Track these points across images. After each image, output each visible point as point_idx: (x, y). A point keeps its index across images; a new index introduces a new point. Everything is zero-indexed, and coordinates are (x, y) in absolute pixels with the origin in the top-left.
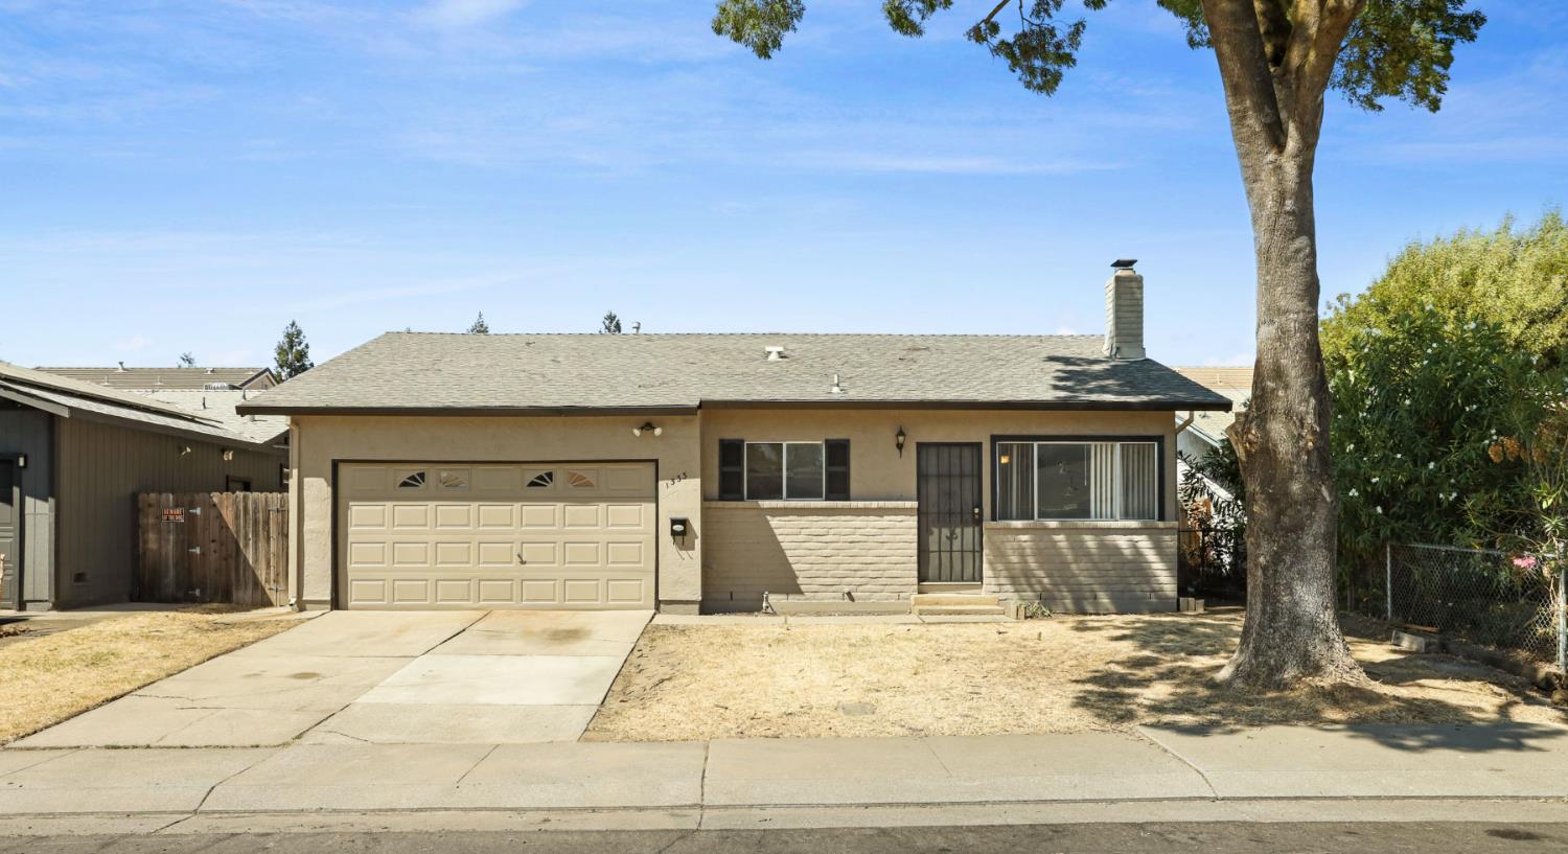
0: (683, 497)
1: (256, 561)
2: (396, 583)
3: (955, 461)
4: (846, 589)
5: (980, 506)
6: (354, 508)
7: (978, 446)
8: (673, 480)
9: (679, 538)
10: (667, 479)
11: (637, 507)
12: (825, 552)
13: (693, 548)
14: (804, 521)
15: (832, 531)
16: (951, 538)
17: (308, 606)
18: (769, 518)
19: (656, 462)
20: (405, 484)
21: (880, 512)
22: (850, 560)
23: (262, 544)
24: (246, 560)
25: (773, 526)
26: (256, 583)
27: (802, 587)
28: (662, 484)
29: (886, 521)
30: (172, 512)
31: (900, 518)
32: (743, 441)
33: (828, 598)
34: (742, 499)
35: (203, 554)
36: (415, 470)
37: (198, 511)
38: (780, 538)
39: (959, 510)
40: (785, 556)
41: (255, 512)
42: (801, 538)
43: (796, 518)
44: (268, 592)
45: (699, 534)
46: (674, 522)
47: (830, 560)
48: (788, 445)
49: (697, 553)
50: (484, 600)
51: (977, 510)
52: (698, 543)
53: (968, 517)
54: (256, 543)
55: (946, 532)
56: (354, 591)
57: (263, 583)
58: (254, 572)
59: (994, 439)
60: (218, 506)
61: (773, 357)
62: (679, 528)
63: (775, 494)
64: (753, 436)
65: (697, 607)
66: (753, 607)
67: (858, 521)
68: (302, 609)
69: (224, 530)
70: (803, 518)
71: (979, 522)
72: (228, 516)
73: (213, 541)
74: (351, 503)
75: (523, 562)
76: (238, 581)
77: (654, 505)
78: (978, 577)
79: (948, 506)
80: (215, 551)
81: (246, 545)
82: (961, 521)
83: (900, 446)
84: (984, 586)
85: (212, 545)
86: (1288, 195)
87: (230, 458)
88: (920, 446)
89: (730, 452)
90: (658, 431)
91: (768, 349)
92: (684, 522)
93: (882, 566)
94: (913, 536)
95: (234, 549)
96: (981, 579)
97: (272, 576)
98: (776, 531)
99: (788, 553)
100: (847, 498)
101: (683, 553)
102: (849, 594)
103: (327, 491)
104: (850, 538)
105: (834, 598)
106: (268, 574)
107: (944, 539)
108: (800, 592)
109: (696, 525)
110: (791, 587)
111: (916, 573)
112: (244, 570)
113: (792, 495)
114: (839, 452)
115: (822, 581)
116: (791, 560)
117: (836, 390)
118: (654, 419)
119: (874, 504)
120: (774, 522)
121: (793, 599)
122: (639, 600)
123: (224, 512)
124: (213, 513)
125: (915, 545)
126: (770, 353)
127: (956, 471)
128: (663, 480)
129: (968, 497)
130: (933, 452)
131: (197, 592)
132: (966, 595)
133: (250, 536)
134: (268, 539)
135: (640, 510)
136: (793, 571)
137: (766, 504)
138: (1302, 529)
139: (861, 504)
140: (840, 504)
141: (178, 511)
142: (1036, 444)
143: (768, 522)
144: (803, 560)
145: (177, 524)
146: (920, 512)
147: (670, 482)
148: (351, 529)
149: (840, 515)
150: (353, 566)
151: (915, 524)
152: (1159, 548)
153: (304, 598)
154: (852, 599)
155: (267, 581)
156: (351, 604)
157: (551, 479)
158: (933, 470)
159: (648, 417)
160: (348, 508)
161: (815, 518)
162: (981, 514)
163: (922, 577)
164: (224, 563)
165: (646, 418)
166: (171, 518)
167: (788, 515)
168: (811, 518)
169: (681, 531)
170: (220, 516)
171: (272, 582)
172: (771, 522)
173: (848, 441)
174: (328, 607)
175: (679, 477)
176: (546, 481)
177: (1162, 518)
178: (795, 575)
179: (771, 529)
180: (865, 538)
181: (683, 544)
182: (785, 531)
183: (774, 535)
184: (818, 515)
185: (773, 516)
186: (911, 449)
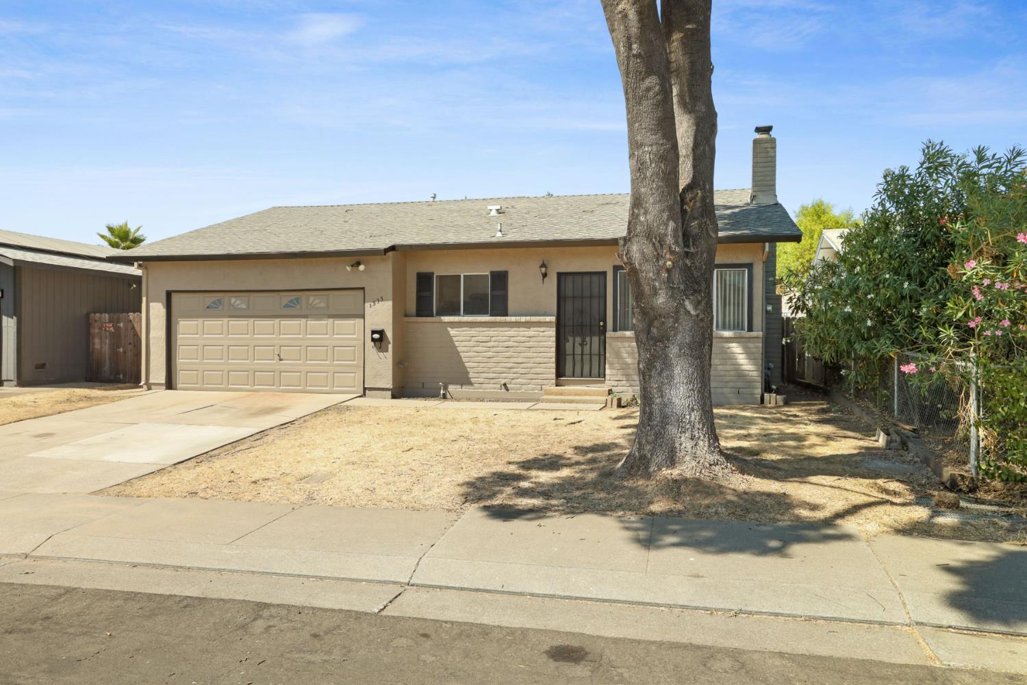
0: (381, 314)
2: (205, 372)
3: (587, 285)
4: (503, 381)
5: (605, 320)
6: (181, 322)
7: (604, 274)
8: (374, 302)
9: (378, 344)
10: (370, 301)
11: (353, 322)
12: (490, 354)
13: (387, 351)
14: (473, 332)
15: (493, 339)
16: (582, 345)
17: (153, 387)
18: (449, 329)
19: (363, 289)
21: (528, 325)
22: (507, 360)
25: (452, 335)
27: (472, 379)
28: (367, 305)
29: (532, 332)
30: (107, 325)
31: (542, 329)
32: (433, 273)
33: (492, 388)
34: (432, 316)
35: (125, 352)
36: (216, 297)
37: (121, 325)
38: (457, 344)
39: (588, 324)
40: (460, 357)
42: (471, 343)
43: (468, 329)
45: (391, 341)
46: (374, 332)
47: (492, 360)
48: (464, 276)
49: (389, 355)
50: (257, 385)
51: (602, 324)
52: (390, 346)
53: (596, 329)
55: (578, 340)
56: (181, 377)
59: (616, 268)
60: (133, 321)
61: (493, 213)
62: (376, 336)
63: (454, 311)
64: (440, 269)
65: (390, 393)
66: (435, 394)
67: (512, 332)
68: (149, 389)
69: (136, 337)
70: (473, 329)
71: (603, 332)
72: (138, 328)
73: (130, 344)
74: (179, 319)
75: (281, 360)
77: (362, 320)
78: (602, 375)
79: (580, 320)
80: (131, 350)
82: (590, 332)
83: (545, 275)
84: (606, 381)
85: (130, 346)
88: (560, 275)
89: (424, 280)
90: (362, 268)
91: (489, 208)
92: (381, 333)
93: (529, 365)
94: (552, 343)
96: (605, 377)
98: (454, 339)
99: (462, 354)
100: (506, 315)
101: (381, 354)
102: (505, 385)
103: (163, 311)
104: (507, 344)
105: (494, 389)
107: (577, 345)
108: (471, 384)
109: (389, 334)
110: (464, 380)
111: (554, 371)
113: (467, 312)
114: (500, 279)
115: (485, 375)
116: (464, 360)
117: (500, 234)
118: (362, 259)
119: (523, 319)
120: (452, 332)
121: (466, 389)
123: (135, 326)
124: (130, 326)
125: (553, 350)
126: (490, 210)
127: (587, 293)
128: (368, 302)
129: (596, 313)
130: (570, 279)
131: (121, 376)
132: (592, 388)
135: (354, 324)
136: (466, 368)
137: (446, 319)
139: (513, 319)
140: (499, 319)
141: (111, 325)
143: (448, 332)
144: (473, 359)
145: (110, 333)
146: (557, 325)
147: (372, 304)
148: (178, 336)
149: (500, 327)
150: (180, 361)
151: (554, 334)
152: (748, 353)
153: (150, 381)
154: (507, 389)
156: (179, 386)
157: (299, 303)
158: (569, 293)
159: (357, 257)
160: (178, 323)
161: (481, 329)
162: (605, 326)
163: (560, 373)
164: (135, 358)
165: (356, 259)
166: (107, 329)
167: (462, 327)
168: (478, 329)
169: (379, 339)
170: (133, 328)
172: (451, 332)
173: (506, 273)
174: (165, 387)
175: (378, 300)
176: (294, 303)
177: (750, 329)
178: (467, 371)
179: (451, 337)
180: (516, 344)
181: (380, 348)
182: (460, 339)
183: (452, 342)
184: (483, 327)
185: (452, 328)
186: (552, 281)
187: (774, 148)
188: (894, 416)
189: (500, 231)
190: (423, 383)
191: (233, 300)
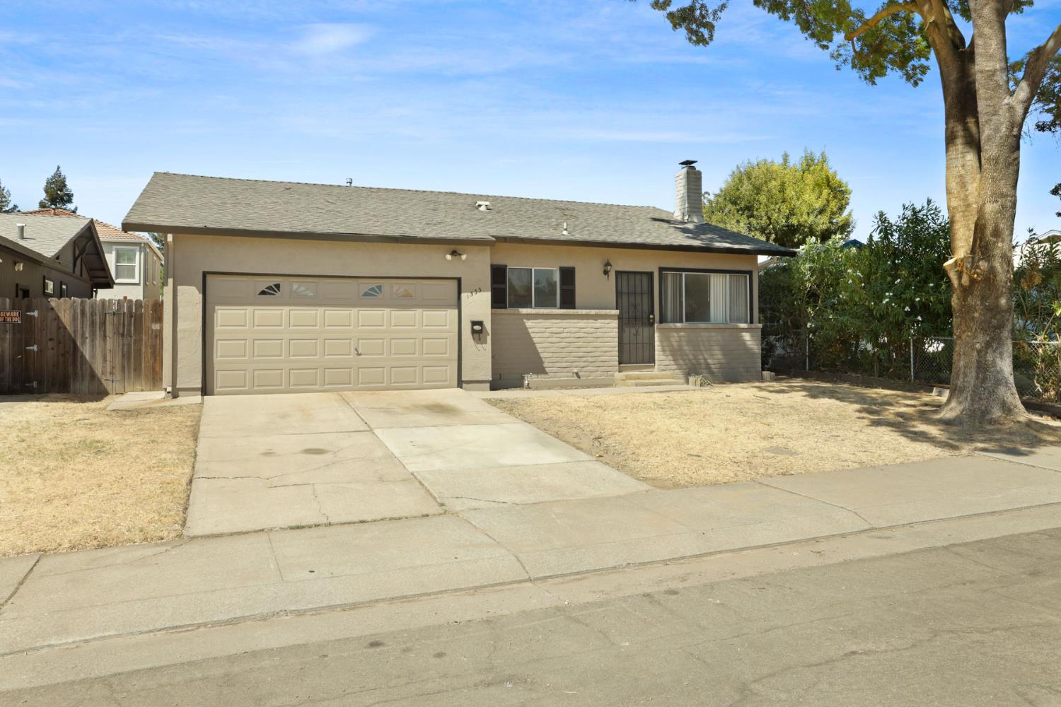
0: (478, 304)
1: (93, 356)
2: (256, 372)
3: (638, 283)
4: (575, 370)
5: (652, 312)
6: (220, 311)
7: (651, 275)
8: (472, 293)
9: (476, 335)
10: (468, 292)
11: (445, 313)
12: (562, 345)
13: (486, 343)
14: (548, 323)
15: (566, 330)
16: (636, 335)
17: (180, 393)
18: (525, 320)
19: (459, 280)
20: (263, 293)
21: (596, 317)
22: (578, 350)
23: (98, 342)
24: (83, 356)
25: (528, 327)
26: (93, 376)
27: (546, 369)
28: (464, 295)
29: (599, 323)
30: (8, 314)
31: (608, 321)
32: (506, 266)
33: (564, 376)
34: (505, 308)
35: (40, 351)
36: (272, 281)
37: (36, 314)
38: (532, 335)
39: (641, 317)
40: (536, 349)
41: (93, 314)
42: (546, 335)
43: (542, 321)
44: (104, 382)
45: (490, 332)
46: (474, 323)
47: (565, 350)
48: (535, 270)
49: (488, 346)
50: (328, 384)
51: (651, 316)
52: (489, 338)
53: (645, 321)
54: (93, 341)
55: (633, 331)
56: (219, 378)
57: (99, 375)
58: (91, 367)
59: (661, 270)
60: (56, 309)
61: (483, 208)
62: (477, 328)
63: (527, 304)
64: (514, 261)
65: (488, 385)
66: (518, 384)
67: (582, 323)
68: (175, 396)
69: (62, 330)
70: (547, 321)
71: (652, 324)
72: (66, 318)
73: (51, 340)
74: (217, 308)
75: (359, 355)
76: (75, 374)
77: (456, 311)
78: (651, 360)
79: (634, 313)
80: (53, 349)
81: (83, 343)
82: (642, 324)
83: (606, 272)
84: (656, 367)
85: (50, 344)
86: (1016, 125)
87: (21, 269)
88: (617, 273)
89: (498, 273)
90: (464, 257)
91: (479, 203)
92: (480, 323)
93: (597, 354)
94: (615, 333)
95: (72, 346)
96: (654, 362)
97: (108, 369)
98: (530, 330)
99: (538, 346)
100: (574, 308)
101: (479, 346)
102: (577, 374)
103: (198, 297)
104: (577, 335)
105: (568, 377)
106: (104, 367)
107: (632, 335)
108: (545, 373)
109: (488, 326)
110: (539, 369)
111: (617, 358)
112: (82, 364)
113: (538, 305)
114: (568, 275)
115: (558, 365)
116: (540, 350)
117: (565, 232)
118: (459, 248)
119: (593, 312)
120: (529, 324)
121: (541, 378)
122: (446, 381)
123: (61, 315)
124: (50, 315)
125: (617, 339)
126: (480, 206)
127: (638, 290)
128: (464, 292)
129: (646, 308)
130: (625, 277)
131: (35, 384)
132: (645, 372)
133: (88, 335)
134: (105, 336)
136: (540, 358)
137: (524, 311)
138: (1003, 327)
139: (584, 312)
140: (569, 311)
141: (15, 313)
142: (684, 274)
143: (524, 324)
144: (548, 350)
145: (14, 325)
146: (620, 318)
147: (470, 294)
148: (217, 329)
149: (570, 319)
150: (219, 359)
151: (617, 326)
153: (177, 387)
154: (579, 377)
155: (103, 373)
156: (217, 390)
157: (380, 290)
158: (625, 289)
159: (455, 246)
160: (214, 311)
161: (555, 321)
162: (654, 319)
163: (621, 361)
164: (61, 359)
165: (453, 247)
166: (9, 319)
167: (537, 319)
168: (552, 321)
169: (478, 330)
170: (57, 318)
171: (108, 374)
172: (526, 324)
173: (574, 268)
174: (200, 393)
175: (476, 291)
176: (376, 292)
177: (752, 322)
178: (542, 360)
179: (526, 329)
180: (586, 335)
181: (480, 339)
182: (536, 330)
183: (528, 334)
184: (557, 319)
185: (528, 319)
186: (612, 275)
188: (910, 381)
189: (566, 230)
190: (500, 375)
191: (295, 286)
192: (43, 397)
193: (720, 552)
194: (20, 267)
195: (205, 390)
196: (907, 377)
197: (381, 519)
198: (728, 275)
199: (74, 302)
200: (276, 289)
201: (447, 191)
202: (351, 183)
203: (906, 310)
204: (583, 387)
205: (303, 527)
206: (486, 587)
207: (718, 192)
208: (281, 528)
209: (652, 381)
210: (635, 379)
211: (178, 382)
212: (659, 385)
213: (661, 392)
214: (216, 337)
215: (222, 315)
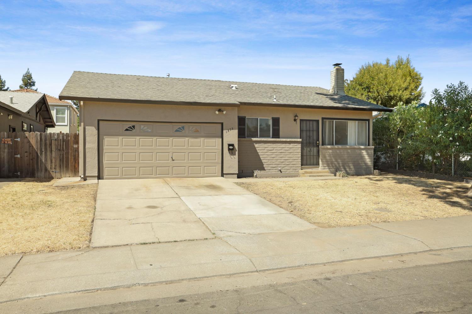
0: (232, 136)
1: (46, 160)
2: (124, 168)
3: (311, 126)
4: (279, 169)
5: (318, 140)
6: (106, 139)
7: (317, 121)
8: (228, 130)
9: (231, 151)
10: (227, 130)
11: (215, 140)
12: (273, 156)
13: (235, 155)
15: (275, 149)
16: (310, 151)
17: (88, 178)
18: (254, 144)
19: (222, 124)
20: (127, 130)
21: (290, 142)
22: (281, 158)
23: (48, 153)
24: (41, 160)
25: (256, 147)
26: (46, 170)
27: (265, 168)
28: (224, 131)
29: (292, 145)
30: (6, 140)
31: (296, 144)
32: (245, 117)
33: (274, 172)
34: (245, 138)
35: (21, 157)
36: (131, 124)
37: (19, 140)
38: (258, 151)
39: (312, 142)
40: (260, 158)
41: (46, 140)
42: (265, 151)
43: (263, 144)
44: (51, 173)
45: (237, 150)
46: (229, 145)
47: (274, 159)
48: (260, 119)
49: (237, 157)
50: (158, 175)
51: (318, 142)
52: (237, 153)
53: (315, 144)
54: (46, 153)
55: (308, 149)
56: (106, 172)
57: (49, 169)
58: (45, 165)
59: (323, 119)
60: (28, 137)
61: (234, 88)
62: (231, 147)
63: (256, 136)
64: (248, 115)
65: (236, 175)
66: (251, 175)
67: (283, 145)
68: (85, 180)
69: (31, 148)
70: (266, 144)
71: (318, 146)
72: (33, 142)
73: (26, 152)
74: (104, 137)
75: (173, 160)
76: (38, 168)
77: (221, 139)
78: (318, 164)
79: (309, 141)
80: (27, 156)
81: (41, 154)
82: (313, 146)
83: (295, 120)
84: (320, 167)
85: (26, 154)
88: (301, 120)
89: (242, 121)
90: (225, 112)
91: (232, 85)
92: (233, 145)
93: (290, 161)
94: (299, 150)
95: (36, 155)
97: (53, 166)
98: (257, 149)
99: (261, 156)
100: (279, 138)
101: (232, 156)
102: (280, 170)
103: (96, 132)
104: (280, 151)
105: (276, 172)
106: (51, 165)
107: (308, 151)
108: (264, 170)
109: (236, 146)
111: (300, 163)
112: (41, 164)
113: (261, 137)
114: (276, 121)
115: (271, 166)
116: (262, 159)
117: (275, 100)
118: (222, 108)
119: (288, 140)
120: (256, 145)
121: (262, 172)
122: (215, 173)
123: (31, 140)
124: (26, 141)
125: (300, 153)
126: (232, 87)
127: (311, 129)
128: (225, 130)
129: (315, 138)
130: (305, 122)
131: (19, 173)
132: (314, 170)
133: (43, 150)
134: (51, 151)
135: (216, 141)
136: (262, 162)
137: (254, 139)
140: (278, 140)
141: (9, 139)
142: (334, 121)
144: (265, 159)
145: (9, 145)
146: (302, 143)
148: (105, 147)
149: (277, 143)
150: (106, 162)
151: (300, 146)
152: (368, 154)
153: (86, 175)
154: (281, 172)
155: (51, 168)
156: (105, 177)
157: (184, 129)
158: (305, 129)
159: (220, 107)
160: (103, 139)
161: (270, 144)
162: (319, 143)
163: (302, 165)
164: (31, 161)
165: (219, 108)
166: (6, 142)
167: (261, 143)
168: (268, 144)
169: (231, 148)
170: (29, 142)
171: (53, 169)
172: (255, 146)
173: (279, 118)
174: (97, 178)
175: (230, 129)
176: (182, 130)
177: (369, 145)
178: (263, 164)
179: (255, 148)
180: (285, 151)
181: (232, 153)
182: (260, 149)
183: (256, 150)
184: (270, 143)
185: (256, 143)
186: (298, 121)
187: (343, 73)
188: (451, 176)
189: (275, 99)
190: (242, 171)
191: (142, 127)
192: (22, 180)
193: (352, 260)
194: (11, 117)
195: (99, 177)
196: (450, 174)
197: (185, 240)
198: (357, 121)
199: (37, 134)
200: (133, 129)
201: (216, 80)
202: (169, 76)
203: (450, 139)
204: (283, 177)
205: (147, 244)
206: (235, 274)
207: (352, 79)
208: (136, 244)
209: (317, 174)
210: (309, 173)
211: (86, 173)
212: (321, 176)
213: (322, 180)
214: (104, 151)
215: (107, 141)
